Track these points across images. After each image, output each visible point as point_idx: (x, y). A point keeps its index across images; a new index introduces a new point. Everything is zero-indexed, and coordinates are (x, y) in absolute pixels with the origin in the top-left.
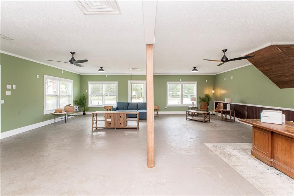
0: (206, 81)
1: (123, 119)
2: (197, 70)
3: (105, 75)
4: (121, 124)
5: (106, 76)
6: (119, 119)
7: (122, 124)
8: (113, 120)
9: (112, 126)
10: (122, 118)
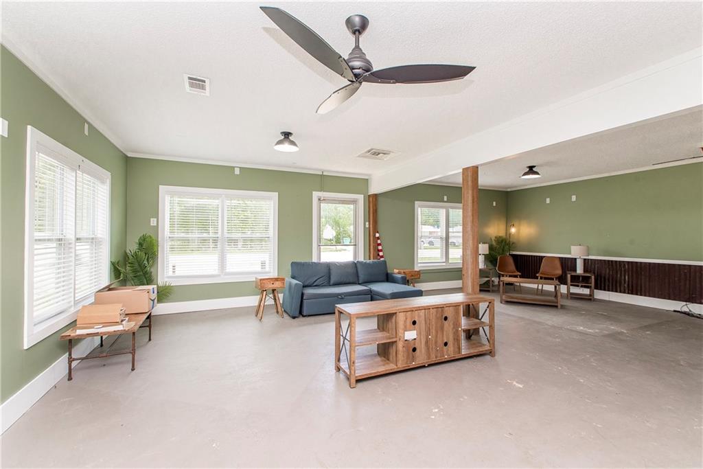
0: (494, 204)
1: (452, 326)
2: (538, 174)
3: (234, 167)
4: (446, 344)
5: (237, 171)
6: (442, 328)
7: (450, 344)
8: (424, 333)
9: (421, 358)
10: (451, 324)
